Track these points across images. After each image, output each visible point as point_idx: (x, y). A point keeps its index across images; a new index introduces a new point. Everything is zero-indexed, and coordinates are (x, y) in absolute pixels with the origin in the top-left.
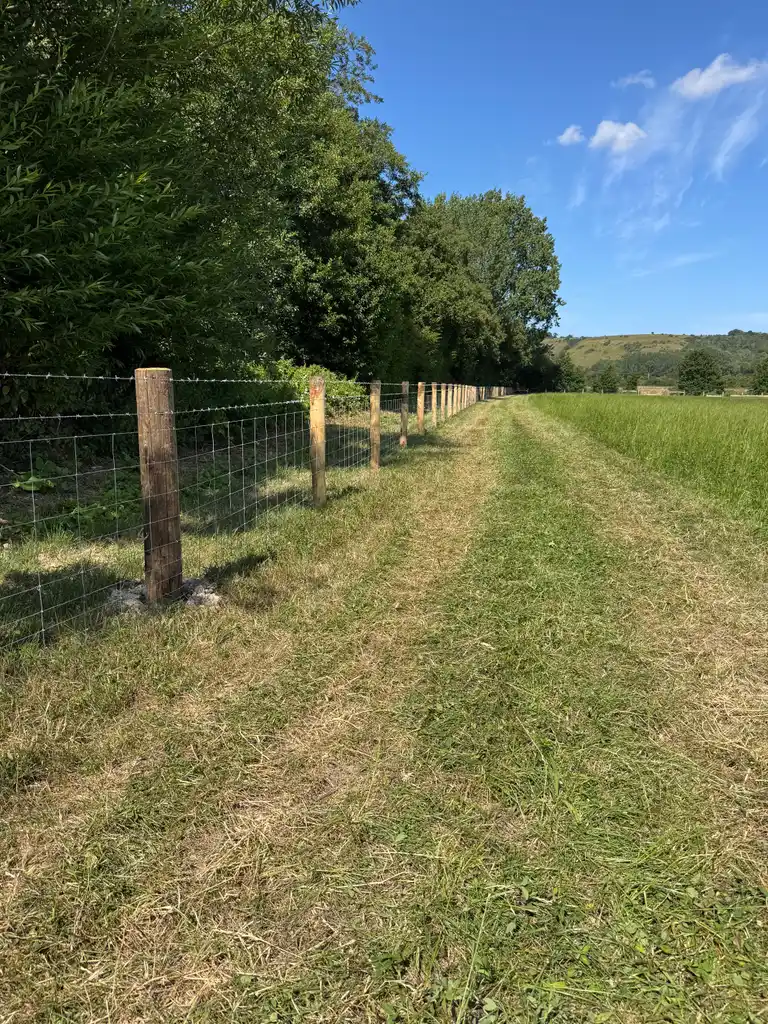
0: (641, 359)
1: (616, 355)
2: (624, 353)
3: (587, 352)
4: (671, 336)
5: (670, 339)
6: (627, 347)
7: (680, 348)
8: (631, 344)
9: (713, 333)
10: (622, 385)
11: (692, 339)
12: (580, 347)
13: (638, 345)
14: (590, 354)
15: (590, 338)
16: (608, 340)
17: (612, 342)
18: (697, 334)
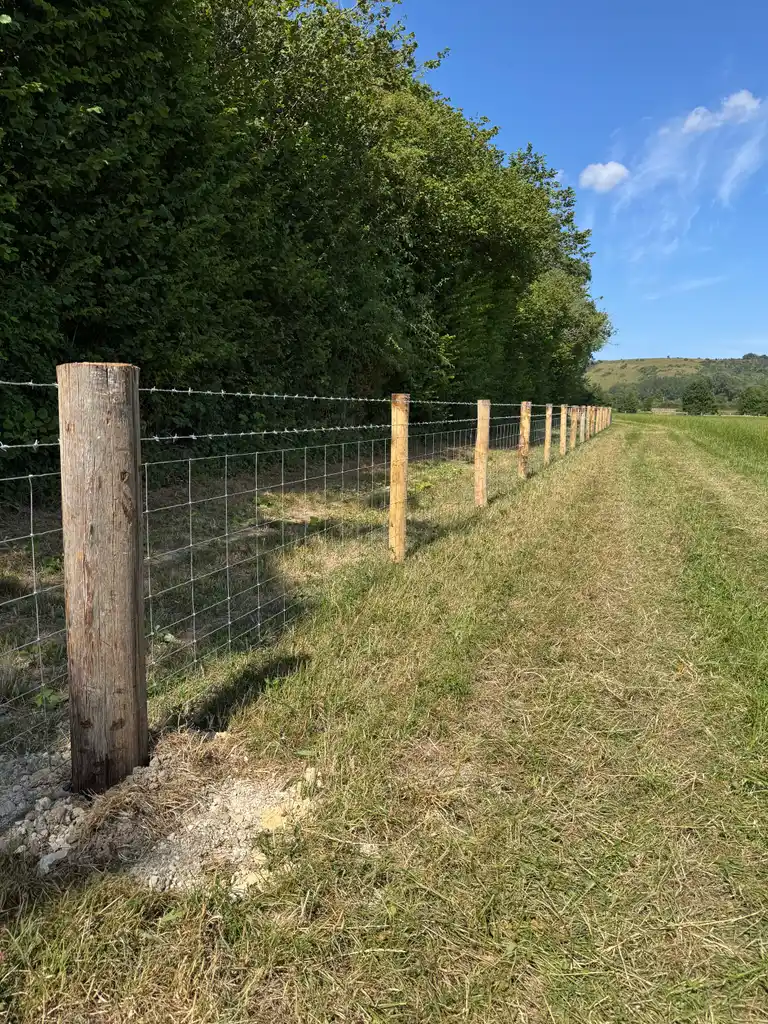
0: (657, 383)
1: (632, 378)
2: (641, 375)
3: (604, 376)
4: (686, 360)
5: (686, 363)
6: (643, 370)
7: (695, 371)
8: (647, 368)
9: (728, 358)
10: (640, 408)
11: (707, 362)
12: (597, 371)
13: (655, 368)
14: (607, 378)
15: (606, 362)
16: (624, 364)
17: (628, 365)
18: (713, 358)
